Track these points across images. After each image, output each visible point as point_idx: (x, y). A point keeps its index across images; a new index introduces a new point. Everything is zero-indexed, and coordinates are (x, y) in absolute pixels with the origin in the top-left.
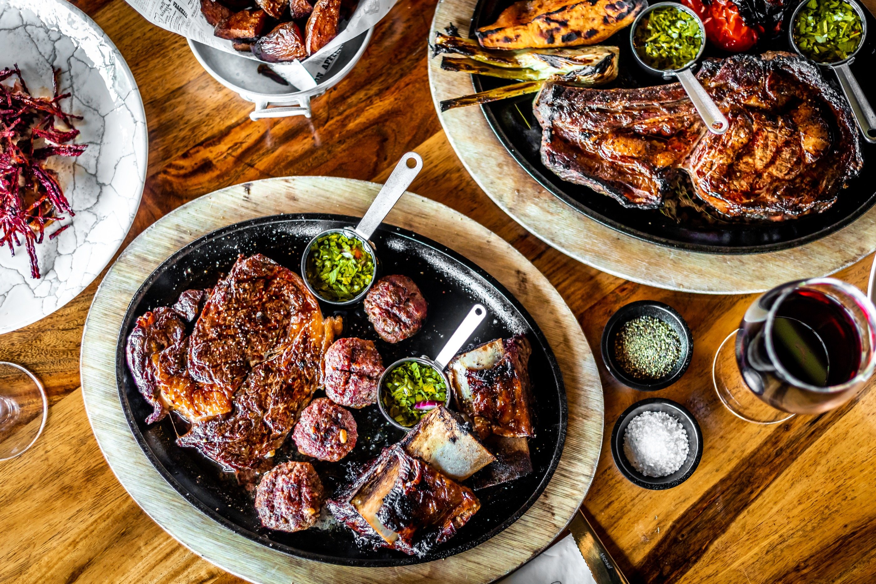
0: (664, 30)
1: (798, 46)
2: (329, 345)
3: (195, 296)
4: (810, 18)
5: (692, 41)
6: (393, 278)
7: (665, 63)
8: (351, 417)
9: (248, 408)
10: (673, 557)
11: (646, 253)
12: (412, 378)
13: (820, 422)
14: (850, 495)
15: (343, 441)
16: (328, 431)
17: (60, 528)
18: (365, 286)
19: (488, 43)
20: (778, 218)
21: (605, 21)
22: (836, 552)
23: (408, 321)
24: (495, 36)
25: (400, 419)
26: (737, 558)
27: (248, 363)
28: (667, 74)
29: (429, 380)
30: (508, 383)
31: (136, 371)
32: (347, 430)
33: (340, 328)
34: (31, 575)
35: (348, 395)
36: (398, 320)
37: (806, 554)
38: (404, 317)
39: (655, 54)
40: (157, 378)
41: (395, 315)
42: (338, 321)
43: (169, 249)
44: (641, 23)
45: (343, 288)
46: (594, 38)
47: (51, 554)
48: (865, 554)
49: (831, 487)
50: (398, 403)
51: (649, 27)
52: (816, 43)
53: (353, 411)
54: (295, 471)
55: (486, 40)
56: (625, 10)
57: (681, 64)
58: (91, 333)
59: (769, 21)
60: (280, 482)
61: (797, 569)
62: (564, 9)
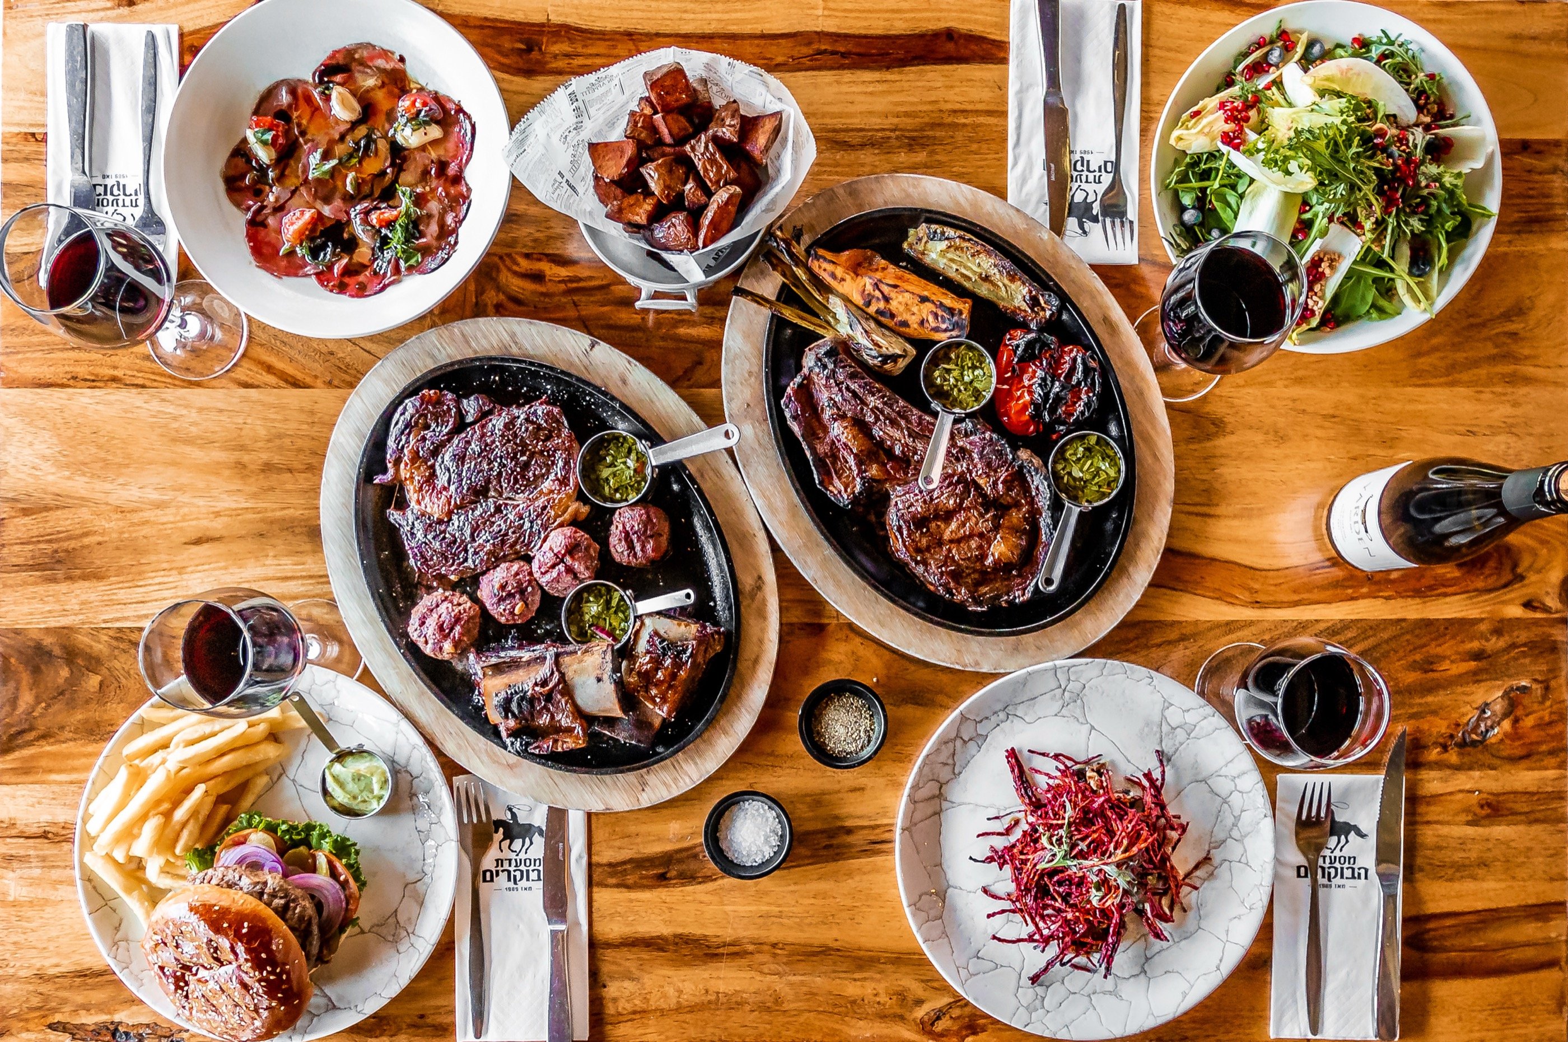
0: (963, 367)
1: (1055, 462)
2: (561, 525)
3: (484, 404)
4: (1081, 449)
5: (977, 395)
6: (652, 511)
7: (942, 395)
8: (537, 598)
9: (461, 529)
10: (684, 867)
11: (808, 533)
12: (608, 603)
13: (878, 846)
14: (858, 919)
15: (517, 611)
16: (510, 595)
17: (215, 493)
18: (626, 500)
19: (815, 265)
20: (932, 588)
21: (922, 323)
22: (814, 954)
23: (640, 554)
24: (825, 265)
25: (574, 628)
26: (734, 904)
27: (488, 490)
28: (935, 405)
29: (621, 615)
30: (678, 664)
31: (394, 432)
32: (527, 605)
33: (582, 517)
34: (165, 515)
35: (547, 577)
36: (631, 547)
37: (790, 940)
38: (638, 548)
39: (938, 381)
40: (406, 451)
41: (632, 541)
42: (585, 509)
43: (493, 347)
44: (949, 347)
45: (607, 489)
46: (903, 329)
47: (193, 509)
48: (835, 972)
49: (848, 902)
50: (582, 615)
51: (953, 356)
52: (1070, 474)
53: (544, 594)
54: (461, 608)
55: (816, 263)
56: (944, 326)
57: (954, 406)
58: (382, 371)
59: (1050, 427)
60: (443, 608)
61: (774, 945)
62: (895, 286)
